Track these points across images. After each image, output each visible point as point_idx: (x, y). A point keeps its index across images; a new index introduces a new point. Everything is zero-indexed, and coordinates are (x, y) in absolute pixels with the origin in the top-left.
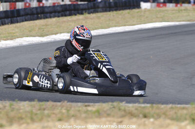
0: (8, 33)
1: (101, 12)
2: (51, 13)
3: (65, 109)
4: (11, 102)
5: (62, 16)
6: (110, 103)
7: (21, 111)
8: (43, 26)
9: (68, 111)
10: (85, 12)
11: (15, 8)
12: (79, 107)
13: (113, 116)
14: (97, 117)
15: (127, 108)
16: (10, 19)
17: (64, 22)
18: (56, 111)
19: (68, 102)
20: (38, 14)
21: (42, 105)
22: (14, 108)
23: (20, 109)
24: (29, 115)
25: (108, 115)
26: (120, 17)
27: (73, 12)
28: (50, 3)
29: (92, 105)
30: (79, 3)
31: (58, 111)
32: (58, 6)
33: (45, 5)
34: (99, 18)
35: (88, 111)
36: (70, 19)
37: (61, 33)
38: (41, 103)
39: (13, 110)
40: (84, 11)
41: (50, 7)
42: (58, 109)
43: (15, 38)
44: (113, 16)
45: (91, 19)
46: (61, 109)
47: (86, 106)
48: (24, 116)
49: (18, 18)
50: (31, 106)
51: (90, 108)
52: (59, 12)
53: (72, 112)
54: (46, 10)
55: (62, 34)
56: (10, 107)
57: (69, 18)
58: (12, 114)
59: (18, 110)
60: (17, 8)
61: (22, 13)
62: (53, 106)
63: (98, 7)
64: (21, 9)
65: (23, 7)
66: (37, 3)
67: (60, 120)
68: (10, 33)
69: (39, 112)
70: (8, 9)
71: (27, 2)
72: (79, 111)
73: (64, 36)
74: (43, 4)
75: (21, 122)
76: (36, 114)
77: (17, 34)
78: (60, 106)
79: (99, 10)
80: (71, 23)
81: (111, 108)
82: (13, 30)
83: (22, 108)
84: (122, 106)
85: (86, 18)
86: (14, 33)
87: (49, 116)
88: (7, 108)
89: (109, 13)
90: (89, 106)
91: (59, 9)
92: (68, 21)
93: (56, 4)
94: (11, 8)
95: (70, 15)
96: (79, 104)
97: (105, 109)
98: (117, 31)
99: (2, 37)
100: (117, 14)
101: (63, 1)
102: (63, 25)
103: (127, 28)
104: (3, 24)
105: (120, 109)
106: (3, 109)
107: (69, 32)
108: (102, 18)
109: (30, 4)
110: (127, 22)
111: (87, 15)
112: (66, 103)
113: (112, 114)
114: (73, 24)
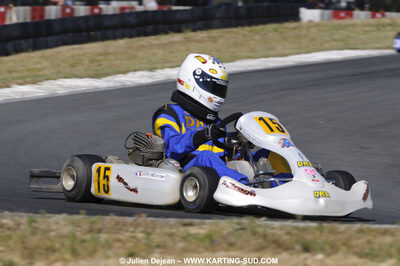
0: (28, 70)
2: (115, 28)
3: (142, 232)
4: (31, 214)
5: (139, 35)
6: (235, 220)
7: (52, 234)
8: (100, 55)
9: (149, 234)
10: (187, 28)
11: (42, 16)
12: (171, 227)
13: (241, 248)
14: (207, 249)
15: (269, 231)
16: (31, 40)
17: (143, 47)
18: (124, 236)
19: (148, 216)
20: (89, 30)
21: (93, 223)
22: (36, 228)
23: (51, 231)
24: (67, 243)
25: (231, 245)
26: (258, 37)
27: (161, 27)
28: (114, 9)
29: (199, 224)
30: (175, 8)
32: (130, 14)
33: (104, 13)
34: (214, 40)
35: (189, 235)
36: (155, 42)
37: (135, 70)
38: (93, 218)
39: (34, 233)
40: (183, 26)
41: (113, 16)
42: (127, 231)
43: (41, 81)
44: (244, 36)
45: (199, 41)
46: (134, 232)
47: (185, 225)
48: (57, 245)
49: (49, 39)
50: (73, 223)
51: (193, 230)
52: (132, 27)
53: (156, 238)
54: (108, 23)
55: (139, 73)
56: (30, 226)
57: (152, 40)
58: (34, 241)
59: (46, 232)
60: (47, 17)
61: (57, 28)
62: (117, 224)
63: (213, 18)
64: (55, 20)
65: (59, 16)
66: (89, 8)
67: (132, 255)
68: (32, 69)
69: (88, 237)
70: (28, 20)
72: (171, 235)
73: (142, 76)
74: (100, 9)
75: (52, 257)
76: (84, 241)
77: (47, 72)
78: (132, 224)
79: (216, 22)
80: (157, 51)
81: (236, 230)
82: (38, 63)
83: (54, 227)
84: (259, 226)
85: (189, 40)
87: (108, 245)
88: (22, 227)
89: (235, 30)
90: (191, 225)
91: (133, 20)
92: (152, 46)
93: (127, 11)
94: (33, 18)
95: (155, 33)
96: (172, 221)
97: (225, 232)
98: (251, 68)
99: (14, 78)
100: (251, 32)
101: (141, 3)
102: (141, 54)
103: (272, 62)
104: (18, 50)
105: (254, 233)
106: (15, 230)
107: (152, 69)
108: (221, 41)
109: (72, 10)
110: (271, 49)
111: (190, 34)
112: (144, 219)
113: (239, 243)
114: (160, 52)
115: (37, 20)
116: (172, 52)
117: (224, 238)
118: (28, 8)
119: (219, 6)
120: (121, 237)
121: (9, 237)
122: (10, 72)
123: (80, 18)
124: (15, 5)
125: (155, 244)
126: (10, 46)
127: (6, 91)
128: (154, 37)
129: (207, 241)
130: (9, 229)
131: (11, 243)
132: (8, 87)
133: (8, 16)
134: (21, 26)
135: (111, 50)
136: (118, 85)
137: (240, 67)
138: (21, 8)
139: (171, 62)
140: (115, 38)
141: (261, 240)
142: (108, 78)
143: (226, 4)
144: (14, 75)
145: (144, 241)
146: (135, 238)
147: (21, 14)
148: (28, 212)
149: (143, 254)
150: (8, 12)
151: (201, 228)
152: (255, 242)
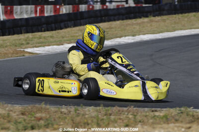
0: (72, 37)
1: (166, 15)
2: (115, 15)
3: (132, 115)
4: (76, 107)
5: (127, 18)
6: (178, 109)
7: (87, 116)
8: (107, 29)
9: (135, 116)
10: (150, 15)
11: (78, 10)
12: (146, 112)
13: (182, 122)
14: (164, 123)
15: (195, 113)
16: (73, 22)
17: (129, 24)
19: (135, 107)
20: (101, 16)
21: (108, 110)
22: (78, 113)
24: (95, 120)
25: (177, 120)
26: (186, 19)
27: (137, 14)
28: (114, 6)
29: (160, 111)
30: (144, 5)
31: (125, 116)
32: (122, 8)
33: (109, 8)
34: (164, 21)
35: (155, 116)
36: (135, 22)
37: (125, 36)
38: (106, 108)
39: (78, 115)
41: (114, 9)
42: (124, 114)
44: (179, 19)
45: (156, 22)
46: (127, 115)
47: (153, 111)
48: (90, 122)
49: (82, 21)
50: (97, 111)
51: (157, 114)
52: (123, 15)
53: (139, 118)
54: (110, 13)
55: (127, 37)
56: (76, 112)
57: (133, 21)
58: (78, 119)
59: (84, 115)
60: (80, 10)
61: (85, 15)
62: (119, 111)
63: (164, 10)
64: (85, 12)
65: (87, 10)
66: (101, 6)
67: (127, 126)
68: (74, 36)
69: (105, 117)
70: (71, 12)
71: (90, 5)
72: (146, 116)
73: (129, 39)
74: (107, 6)
76: (103, 119)
78: (126, 111)
79: (165, 12)
80: (136, 27)
81: (179, 113)
82: (77, 33)
83: (87, 113)
84: (190, 111)
85: (152, 21)
86: (77, 37)
87: (115, 121)
88: (71, 113)
89: (174, 16)
90: (156, 111)
91: (123, 11)
92: (133, 24)
93: (120, 7)
94: (73, 11)
95: (135, 17)
96: (146, 109)
97: (173, 114)
98: (183, 35)
99: (65, 41)
100: (182, 17)
101: (127, 3)
102: (127, 28)
103: (193, 31)
104: (66, 27)
105: (188, 115)
106: (68, 114)
107: (134, 36)
108: (168, 21)
109: (93, 7)
110: (193, 25)
111: (152, 18)
112: (132, 109)
113: (180, 119)
114: (137, 27)
115: (75, 12)
116: (144, 27)
117: (173, 117)
118: (71, 6)
119: (166, 4)
120: (122, 117)
121: (66, 118)
122: (63, 37)
123: (97, 10)
124: (65, 5)
125: (138, 121)
126: (62, 25)
127: (62, 46)
128: (134, 20)
129: (164, 119)
130: (65, 114)
131: (66, 120)
132: (62, 45)
133: (61, 10)
134: (68, 15)
135: (113, 26)
136: (117, 43)
137: (177, 34)
138: (68, 6)
139: (143, 32)
140: (115, 20)
141: (191, 118)
142: (112, 40)
143: (170, 3)
144: (65, 39)
145: (133, 119)
146: (128, 117)
147: (68, 9)
148: (74, 106)
149: (133, 125)
150: (61, 8)
151: (161, 113)
152: (189, 119)
